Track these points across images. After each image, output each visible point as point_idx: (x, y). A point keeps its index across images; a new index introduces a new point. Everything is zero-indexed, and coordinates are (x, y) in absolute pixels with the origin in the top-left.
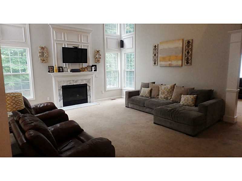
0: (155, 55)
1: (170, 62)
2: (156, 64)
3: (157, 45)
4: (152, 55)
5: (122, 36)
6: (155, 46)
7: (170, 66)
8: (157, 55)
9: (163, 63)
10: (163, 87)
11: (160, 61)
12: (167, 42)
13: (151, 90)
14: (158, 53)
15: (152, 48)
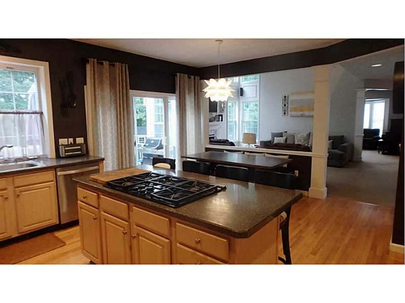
0: (285, 105)
1: (302, 113)
2: (286, 114)
3: (287, 96)
4: (281, 105)
5: (241, 83)
6: (285, 97)
7: (302, 116)
8: (287, 105)
9: (294, 113)
10: (299, 135)
11: (291, 111)
12: (298, 93)
13: (287, 138)
14: (288, 103)
15: (281, 98)
